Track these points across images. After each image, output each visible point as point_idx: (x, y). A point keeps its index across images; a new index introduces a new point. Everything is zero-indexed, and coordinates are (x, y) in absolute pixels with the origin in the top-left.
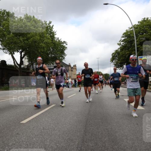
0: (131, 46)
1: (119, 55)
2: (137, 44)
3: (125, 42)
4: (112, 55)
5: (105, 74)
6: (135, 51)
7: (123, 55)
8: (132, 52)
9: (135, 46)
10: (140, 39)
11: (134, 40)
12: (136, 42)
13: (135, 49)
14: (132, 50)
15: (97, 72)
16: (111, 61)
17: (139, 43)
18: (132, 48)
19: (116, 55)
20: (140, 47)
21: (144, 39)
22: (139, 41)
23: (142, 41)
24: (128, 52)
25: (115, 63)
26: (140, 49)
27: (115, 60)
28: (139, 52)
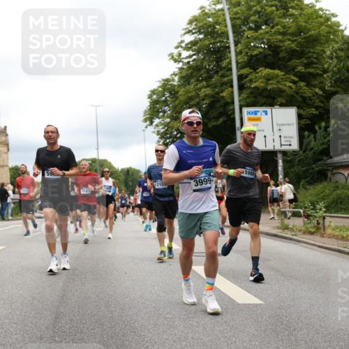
0: (219, 67)
1: (177, 98)
3: (198, 52)
4: (150, 97)
5: (123, 170)
7: (191, 99)
8: (222, 92)
9: (231, 69)
10: (247, 46)
11: (229, 47)
12: (236, 56)
13: (231, 81)
14: (223, 84)
15: (94, 161)
16: (145, 120)
17: (246, 58)
18: (223, 76)
19: (164, 98)
20: (248, 73)
21: (263, 46)
22: (247, 53)
23: (255, 52)
24: (208, 89)
25: (161, 127)
26: (251, 81)
27: (159, 118)
28: (248, 92)
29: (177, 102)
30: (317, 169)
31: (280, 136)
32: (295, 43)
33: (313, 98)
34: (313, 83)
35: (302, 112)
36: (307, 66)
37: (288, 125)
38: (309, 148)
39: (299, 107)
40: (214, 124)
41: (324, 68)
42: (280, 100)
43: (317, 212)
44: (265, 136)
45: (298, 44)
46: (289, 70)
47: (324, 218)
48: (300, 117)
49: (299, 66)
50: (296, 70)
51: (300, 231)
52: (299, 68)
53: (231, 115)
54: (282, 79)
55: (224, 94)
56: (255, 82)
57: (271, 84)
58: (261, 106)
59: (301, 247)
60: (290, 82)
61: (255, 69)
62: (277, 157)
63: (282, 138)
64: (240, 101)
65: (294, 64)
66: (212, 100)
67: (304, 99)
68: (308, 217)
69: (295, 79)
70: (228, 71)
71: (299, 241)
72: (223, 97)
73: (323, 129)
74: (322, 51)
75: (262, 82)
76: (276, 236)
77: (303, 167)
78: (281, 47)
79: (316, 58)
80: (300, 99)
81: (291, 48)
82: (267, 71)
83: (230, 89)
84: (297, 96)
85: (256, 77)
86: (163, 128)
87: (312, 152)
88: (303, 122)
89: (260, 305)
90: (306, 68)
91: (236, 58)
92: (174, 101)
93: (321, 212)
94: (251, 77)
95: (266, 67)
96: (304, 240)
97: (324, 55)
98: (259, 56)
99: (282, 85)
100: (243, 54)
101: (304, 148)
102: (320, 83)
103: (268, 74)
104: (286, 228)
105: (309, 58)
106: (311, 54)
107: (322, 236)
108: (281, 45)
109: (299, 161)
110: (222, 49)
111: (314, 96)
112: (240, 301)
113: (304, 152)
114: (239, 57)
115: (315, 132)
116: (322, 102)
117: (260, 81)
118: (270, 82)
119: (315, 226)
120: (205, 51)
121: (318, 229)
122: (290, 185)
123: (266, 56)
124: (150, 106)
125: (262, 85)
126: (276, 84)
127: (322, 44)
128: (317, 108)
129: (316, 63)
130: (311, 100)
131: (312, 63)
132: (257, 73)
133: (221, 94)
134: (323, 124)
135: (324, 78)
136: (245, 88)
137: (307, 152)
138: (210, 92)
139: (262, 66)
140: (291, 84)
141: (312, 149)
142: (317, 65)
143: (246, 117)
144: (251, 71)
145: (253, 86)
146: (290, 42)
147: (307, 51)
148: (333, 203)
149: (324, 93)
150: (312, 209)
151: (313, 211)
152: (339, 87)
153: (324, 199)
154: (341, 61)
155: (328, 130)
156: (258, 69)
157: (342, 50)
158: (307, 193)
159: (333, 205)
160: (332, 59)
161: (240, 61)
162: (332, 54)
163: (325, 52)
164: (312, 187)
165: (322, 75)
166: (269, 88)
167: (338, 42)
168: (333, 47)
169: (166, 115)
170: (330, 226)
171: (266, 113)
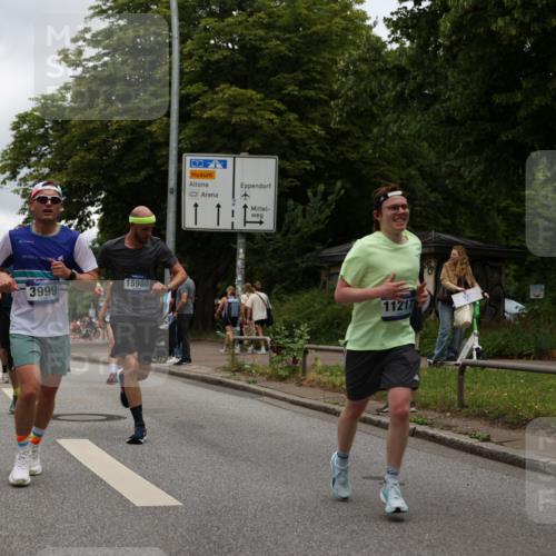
1: (66, 131)
2: (182, 72)
4: (16, 126)
6: (169, 115)
7: (92, 133)
8: (150, 123)
9: (170, 84)
10: (204, 45)
11: (170, 45)
12: (181, 61)
13: (169, 106)
17: (199, 64)
19: (42, 130)
20: (199, 91)
21: (230, 45)
22: (201, 57)
23: (216, 56)
25: (30, 183)
26: (203, 106)
27: (29, 167)
28: (194, 126)
29: (65, 139)
30: (304, 265)
31: (245, 207)
32: (287, 44)
33: (308, 142)
34: (311, 116)
35: (287, 165)
36: (303, 85)
37: (262, 186)
38: (293, 228)
39: (282, 157)
40: (129, 180)
41: (331, 91)
42: (251, 142)
43: (294, 342)
44: (218, 206)
45: (292, 45)
46: (270, 91)
47: (306, 352)
48: (282, 173)
49: (290, 84)
50: (284, 92)
51: (262, 374)
52: (290, 88)
53: (162, 165)
54: (259, 105)
55: (153, 128)
56: (210, 109)
57: (239, 114)
58: (218, 151)
59: (261, 404)
60: (272, 112)
61: (212, 86)
62: (236, 243)
63: (248, 210)
64: (179, 141)
65: (282, 80)
66: (129, 136)
67: (293, 142)
68: (277, 349)
69: (281, 107)
71: (260, 393)
72: (150, 133)
73: (319, 197)
74: (329, 59)
75: (222, 110)
76: (219, 383)
77: (280, 262)
78: (261, 49)
79: (320, 73)
80: (286, 143)
81: (280, 52)
82: (234, 91)
83: (166, 119)
84: (282, 138)
85: (213, 100)
87: (298, 235)
88: (286, 183)
89: (175, 507)
90: (301, 88)
91: (181, 66)
92: (63, 136)
93: (301, 342)
94: (205, 99)
95: (232, 83)
96: (268, 390)
97: (334, 68)
98: (222, 64)
99: (256, 115)
100: (194, 58)
101: (284, 228)
102: (323, 116)
103: (235, 97)
104: (238, 369)
105: (307, 72)
106: (312, 65)
107: (300, 384)
108: (263, 46)
109: (274, 251)
111: (309, 138)
112: (138, 502)
113: (284, 235)
114: (186, 64)
115: (305, 201)
116: (324, 149)
117: (220, 107)
118: (237, 110)
119: (289, 367)
121: (293, 371)
123: (233, 65)
124: (14, 143)
125: (223, 114)
126: (246, 115)
127: (333, 48)
128: (313, 159)
129: (318, 81)
130: (305, 145)
131: (314, 80)
132: (217, 93)
133: (148, 128)
134: (321, 188)
135: (330, 107)
136: (190, 118)
137: (290, 236)
139: (225, 82)
140: (273, 116)
141: (298, 231)
142: (321, 85)
143: (188, 169)
144: (206, 88)
145: (205, 116)
146: (279, 42)
147: (306, 59)
148: (324, 326)
149: (327, 133)
150: (287, 337)
151: (287, 340)
152: (354, 124)
153: (309, 319)
154: (362, 80)
155: (330, 198)
156: (218, 86)
157: (364, 60)
158: (282, 309)
159: (324, 330)
160: (346, 75)
161: (187, 70)
162: (347, 67)
163: (336, 63)
164: (291, 298)
165: (326, 103)
166: (234, 120)
167: (359, 47)
168: (351, 55)
169: (42, 161)
170: (314, 366)
171: (224, 165)
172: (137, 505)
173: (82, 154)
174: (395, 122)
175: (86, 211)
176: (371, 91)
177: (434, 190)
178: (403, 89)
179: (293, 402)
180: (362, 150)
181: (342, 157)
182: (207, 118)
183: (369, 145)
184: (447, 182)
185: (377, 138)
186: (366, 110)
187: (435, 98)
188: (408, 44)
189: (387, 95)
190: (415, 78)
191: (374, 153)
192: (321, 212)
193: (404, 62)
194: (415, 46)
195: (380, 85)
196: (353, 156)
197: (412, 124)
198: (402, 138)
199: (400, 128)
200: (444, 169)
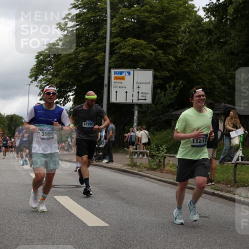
0: (96, 36)
1: (59, 59)
2: (111, 33)
3: (81, 23)
4: (37, 57)
5: (8, 116)
6: (105, 52)
7: (71, 60)
8: (96, 55)
9: (105, 38)
11: (106, 20)
12: (111, 27)
13: (105, 47)
14: (98, 49)
16: (31, 77)
18: (98, 43)
19: (49, 59)
20: (118, 41)
21: (133, 20)
22: (120, 25)
23: (127, 25)
24: (86, 53)
25: (44, 82)
26: (120, 48)
27: (43, 75)
28: (117, 57)
29: (59, 63)
30: (164, 119)
31: (138, 92)
32: (159, 20)
33: (167, 63)
34: (169, 52)
35: (157, 74)
36: (165, 38)
37: (146, 83)
38: (159, 102)
39: (155, 70)
40: (86, 81)
41: (178, 41)
42: (142, 64)
43: (159, 153)
44: (126, 92)
45: (161, 20)
46: (150, 40)
47: (165, 158)
48: (155, 77)
49: (159, 37)
51: (145, 168)
52: (160, 39)
53: (101, 74)
54: (145, 47)
55: (98, 57)
56: (124, 49)
58: (126, 68)
60: (151, 50)
61: (124, 38)
62: (134, 109)
63: (140, 94)
64: (109, 63)
65: (156, 36)
66: (87, 61)
67: (160, 63)
68: (152, 156)
69: (155, 47)
70: (103, 39)
71: (144, 176)
72: (97, 60)
73: (172, 88)
74: (178, 26)
75: (129, 49)
76: (126, 171)
77: (153, 117)
78: (147, 22)
79: (173, 32)
80: (157, 64)
81: (155, 23)
82: (134, 40)
83: (103, 53)
84: (155, 61)
85: (125, 45)
86: (45, 83)
87: (162, 105)
88: (157, 82)
89: (106, 227)
90: (164, 39)
91: (111, 30)
92: (57, 62)
93: (163, 153)
94: (121, 44)
95: (133, 37)
96: (147, 175)
97: (179, 30)
98: (129, 29)
99: (143, 51)
100: (117, 26)
102: (174, 51)
103: (134, 43)
104: (134, 165)
105: (168, 32)
106: (169, 29)
107: (162, 172)
108: (148, 20)
109: (151, 112)
110: (100, 21)
111: (168, 61)
113: (156, 105)
114: (113, 29)
115: (165, 90)
116: (174, 67)
117: (128, 48)
118: (136, 49)
119: (157, 164)
120: (87, 23)
121: (159, 166)
122: (146, 132)
123: (134, 29)
124: (36, 65)
125: (129, 51)
126: (139, 51)
127: (179, 21)
128: (169, 71)
129: (172, 36)
130: (165, 65)
131: (170, 35)
132: (126, 42)
133: (96, 57)
134: (173, 84)
136: (114, 53)
137: (158, 105)
138: (87, 55)
139: (130, 37)
140: (152, 52)
141: (162, 103)
142: (174, 38)
143: (113, 76)
144: (122, 40)
145: (121, 52)
146: (155, 19)
147: (167, 26)
148: (173, 146)
149: (176, 59)
150: (156, 151)
151: (157, 152)
152: (188, 55)
153: (166, 143)
154: (192, 35)
155: (176, 88)
156: (127, 38)
157: (193, 26)
158: (154, 138)
159: (173, 148)
160: (185, 33)
161: (113, 32)
162: (185, 29)
163: (180, 28)
164: (158, 133)
165: (176, 46)
166: (134, 54)
167: (191, 20)
168: (187, 24)
169: (49, 72)
170: (168, 164)
171: (129, 74)
172: (89, 225)
173: (66, 69)
174: (207, 54)
175: (68, 95)
176: (196, 40)
177: (224, 85)
178: (211, 39)
179: (158, 180)
180: (191, 67)
181: (182, 70)
182: (122, 53)
183: (194, 64)
184: (230, 81)
185: (198, 61)
186: (193, 49)
187: (225, 43)
188: (213, 19)
189: (203, 42)
190: (216, 34)
191: (197, 68)
192: (173, 95)
193: (211, 27)
194: (216, 20)
195: (200, 38)
196: (187, 69)
197: (215, 55)
198: (210, 61)
199: (209, 57)
200: (229, 75)
